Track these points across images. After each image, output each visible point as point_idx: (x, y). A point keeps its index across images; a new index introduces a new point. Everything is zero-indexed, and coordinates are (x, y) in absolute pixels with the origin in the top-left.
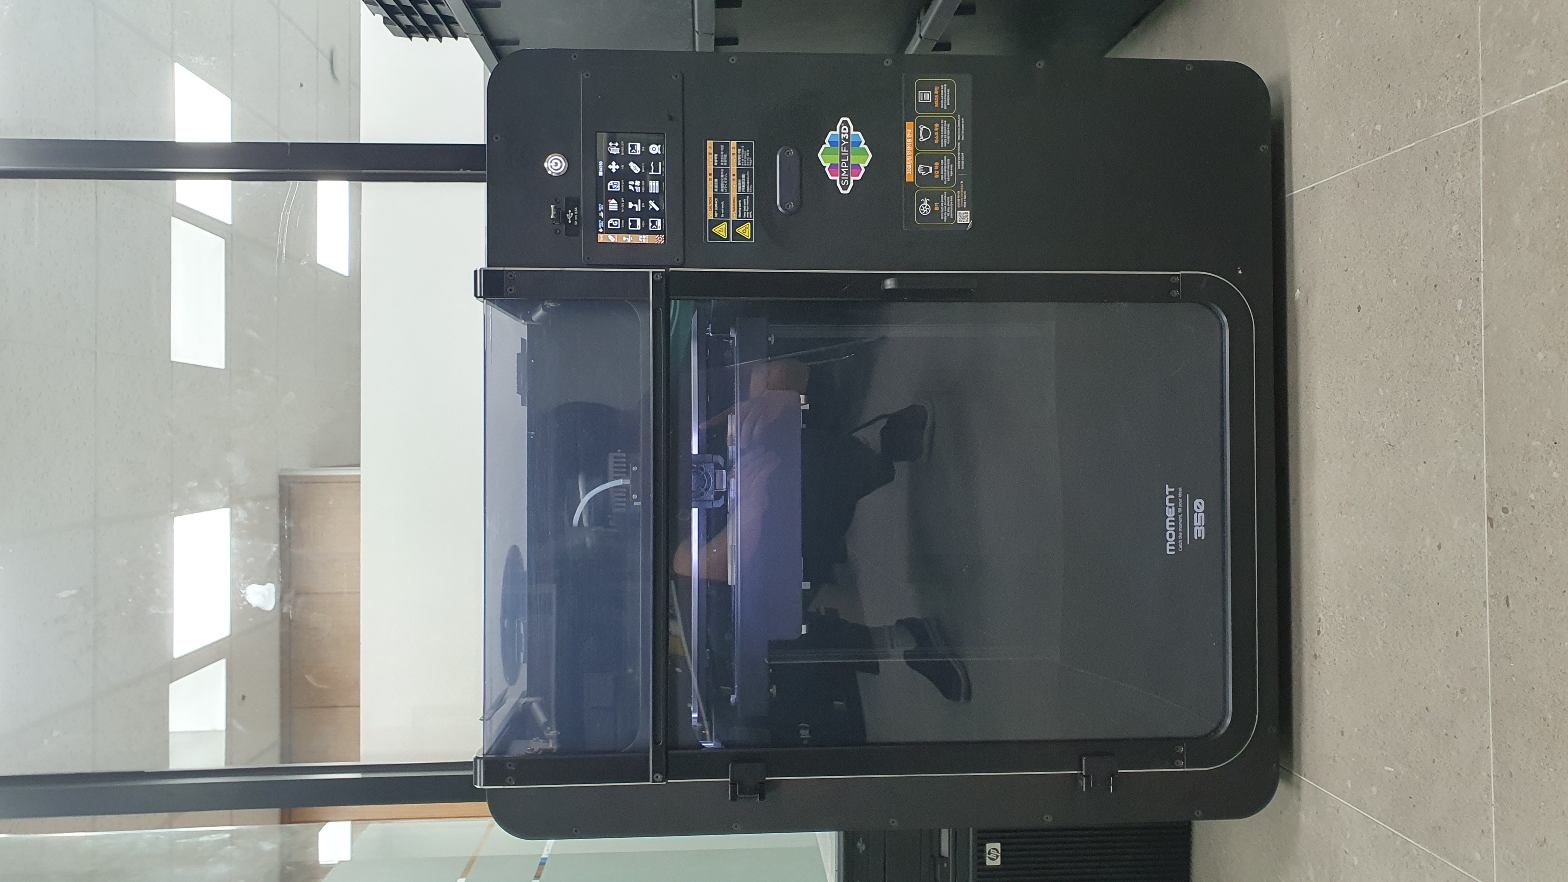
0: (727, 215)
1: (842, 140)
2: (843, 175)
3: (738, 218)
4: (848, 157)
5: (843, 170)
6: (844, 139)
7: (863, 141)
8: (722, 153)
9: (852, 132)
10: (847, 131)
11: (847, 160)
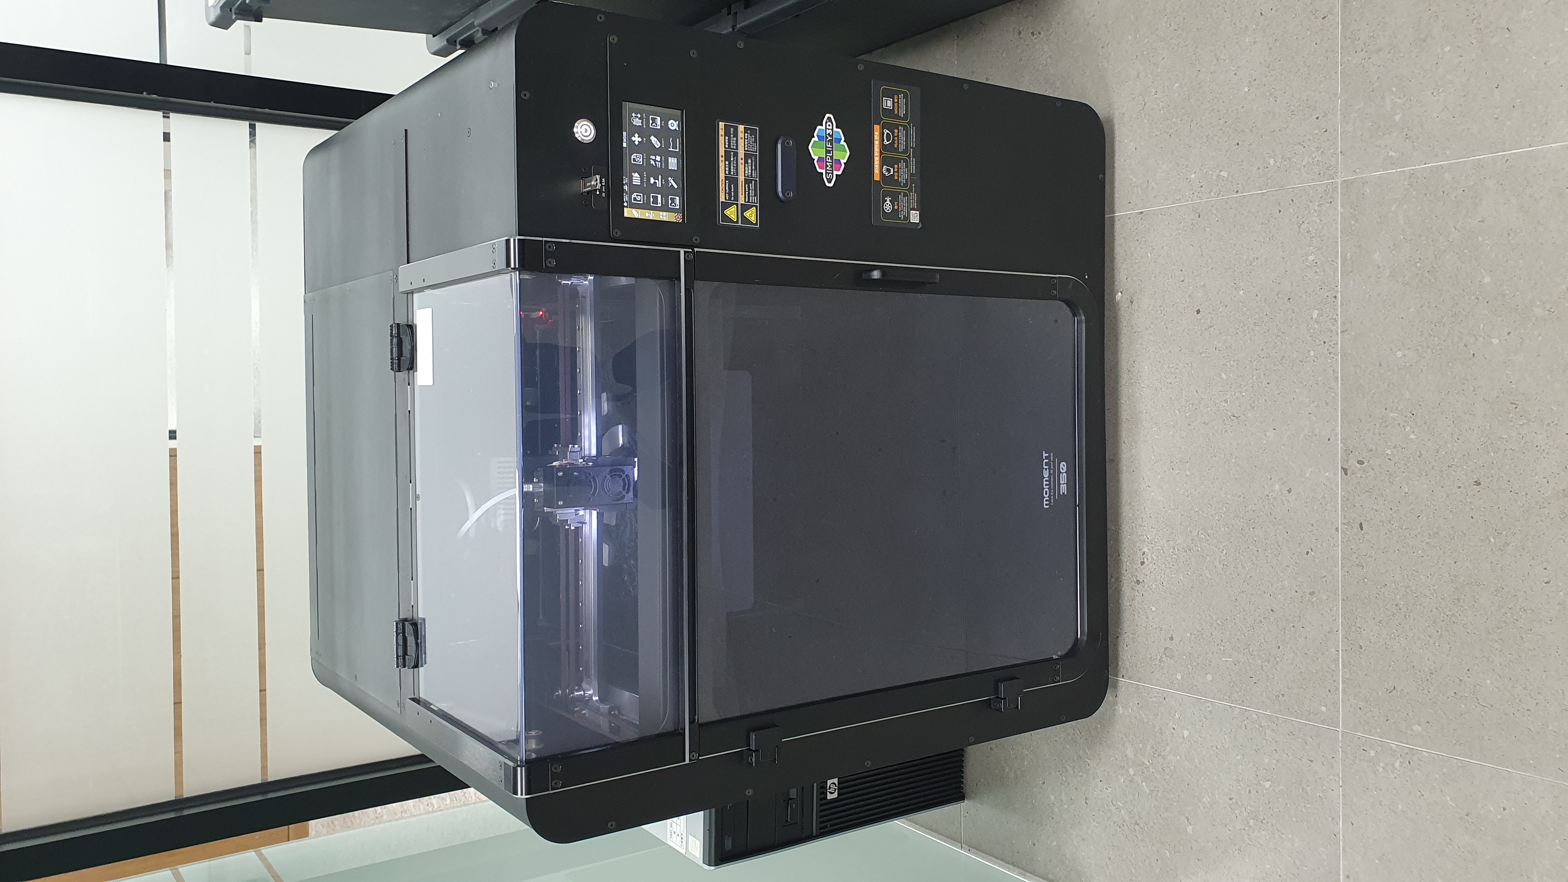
0: (736, 199)
1: (827, 136)
2: (828, 168)
3: (745, 202)
4: (831, 152)
5: (828, 164)
6: (829, 134)
7: (843, 139)
8: (732, 136)
9: (835, 129)
10: (831, 127)
11: (831, 155)
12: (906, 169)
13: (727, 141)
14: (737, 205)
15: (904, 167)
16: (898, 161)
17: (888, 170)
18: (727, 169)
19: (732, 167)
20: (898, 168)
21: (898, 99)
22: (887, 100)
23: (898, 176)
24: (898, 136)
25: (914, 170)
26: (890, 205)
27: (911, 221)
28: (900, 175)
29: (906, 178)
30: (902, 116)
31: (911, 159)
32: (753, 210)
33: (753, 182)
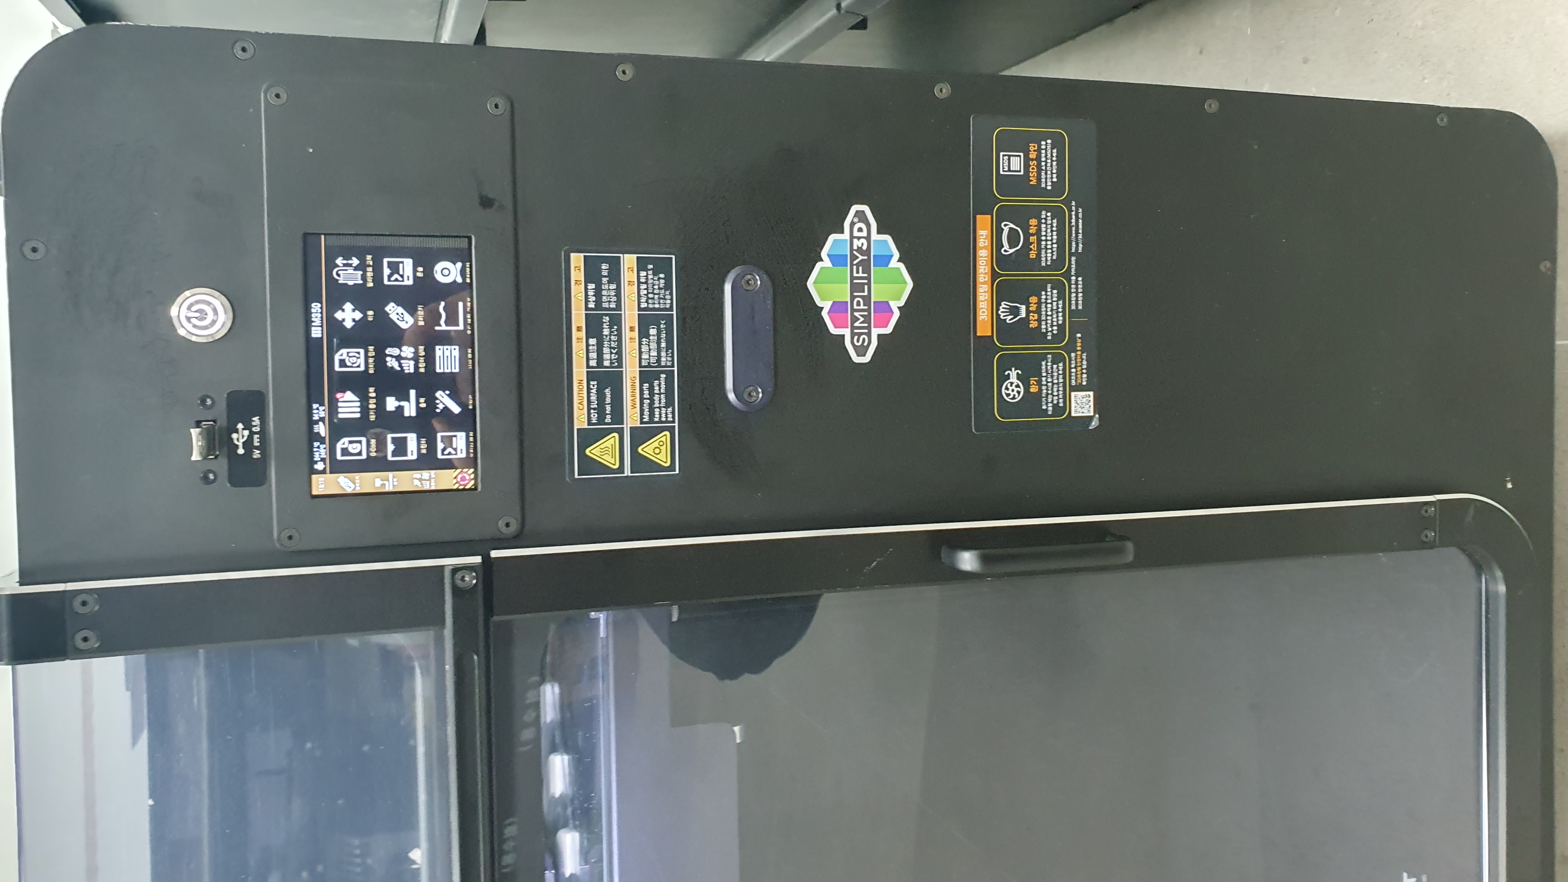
0: (618, 416)
1: (855, 252)
2: (857, 324)
3: (642, 423)
4: (866, 287)
5: (856, 314)
6: (859, 249)
7: (896, 255)
8: (605, 280)
9: (875, 236)
10: (864, 234)
11: (866, 293)
12: (1061, 302)
13: (591, 293)
14: (621, 432)
15: (1055, 299)
16: (1037, 288)
17: (1015, 311)
18: (594, 355)
19: (606, 350)
20: (1039, 303)
21: (1039, 150)
22: (1009, 156)
23: (1039, 320)
24: (1038, 233)
25: (1080, 302)
26: (1018, 386)
27: (1073, 414)
28: (1043, 318)
29: (1060, 322)
30: (1049, 188)
31: (1073, 278)
32: (663, 439)
33: (663, 376)
